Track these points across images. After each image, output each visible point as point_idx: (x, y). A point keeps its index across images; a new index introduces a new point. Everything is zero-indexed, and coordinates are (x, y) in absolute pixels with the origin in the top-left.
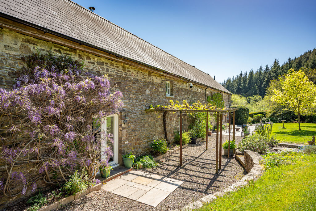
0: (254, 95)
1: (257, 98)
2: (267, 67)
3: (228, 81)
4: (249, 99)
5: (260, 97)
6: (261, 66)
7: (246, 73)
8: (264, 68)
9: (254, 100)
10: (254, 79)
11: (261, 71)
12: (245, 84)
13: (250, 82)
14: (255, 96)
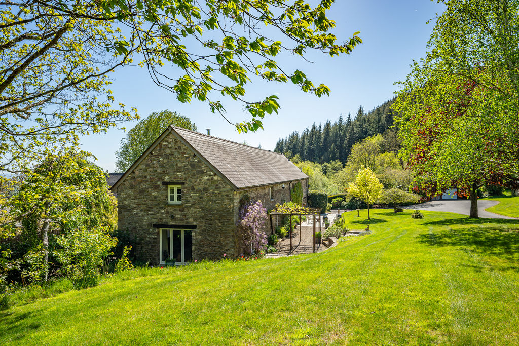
0: (331, 161)
1: (337, 165)
2: (349, 118)
3: (293, 136)
4: (325, 166)
5: (340, 163)
6: (341, 116)
7: (320, 126)
8: (345, 120)
9: (332, 169)
10: (331, 134)
11: (340, 124)
12: (318, 142)
13: (325, 139)
14: (333, 163)
